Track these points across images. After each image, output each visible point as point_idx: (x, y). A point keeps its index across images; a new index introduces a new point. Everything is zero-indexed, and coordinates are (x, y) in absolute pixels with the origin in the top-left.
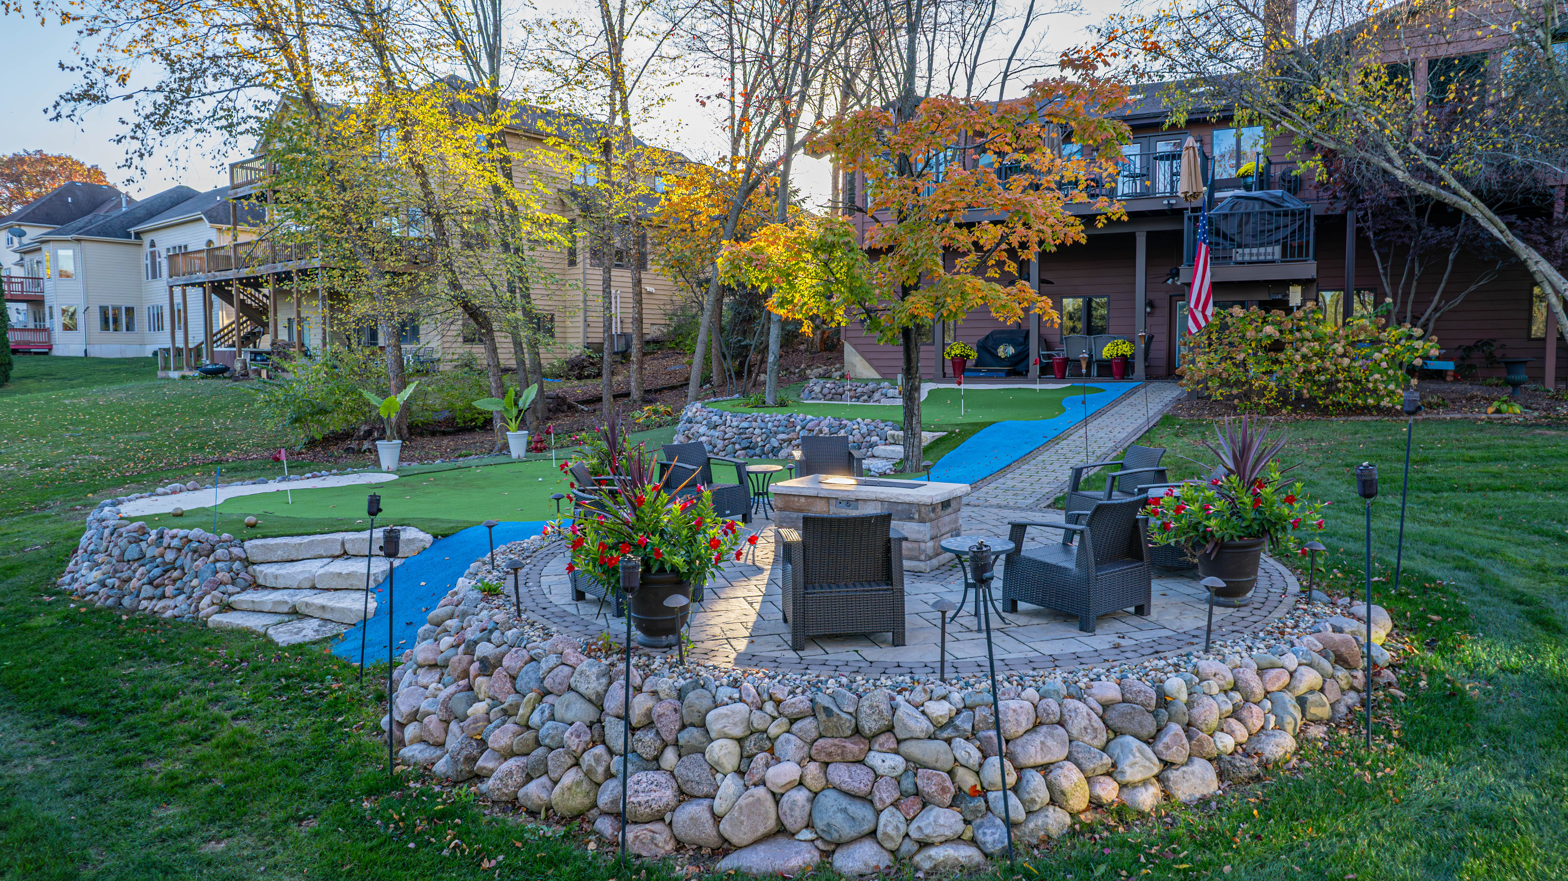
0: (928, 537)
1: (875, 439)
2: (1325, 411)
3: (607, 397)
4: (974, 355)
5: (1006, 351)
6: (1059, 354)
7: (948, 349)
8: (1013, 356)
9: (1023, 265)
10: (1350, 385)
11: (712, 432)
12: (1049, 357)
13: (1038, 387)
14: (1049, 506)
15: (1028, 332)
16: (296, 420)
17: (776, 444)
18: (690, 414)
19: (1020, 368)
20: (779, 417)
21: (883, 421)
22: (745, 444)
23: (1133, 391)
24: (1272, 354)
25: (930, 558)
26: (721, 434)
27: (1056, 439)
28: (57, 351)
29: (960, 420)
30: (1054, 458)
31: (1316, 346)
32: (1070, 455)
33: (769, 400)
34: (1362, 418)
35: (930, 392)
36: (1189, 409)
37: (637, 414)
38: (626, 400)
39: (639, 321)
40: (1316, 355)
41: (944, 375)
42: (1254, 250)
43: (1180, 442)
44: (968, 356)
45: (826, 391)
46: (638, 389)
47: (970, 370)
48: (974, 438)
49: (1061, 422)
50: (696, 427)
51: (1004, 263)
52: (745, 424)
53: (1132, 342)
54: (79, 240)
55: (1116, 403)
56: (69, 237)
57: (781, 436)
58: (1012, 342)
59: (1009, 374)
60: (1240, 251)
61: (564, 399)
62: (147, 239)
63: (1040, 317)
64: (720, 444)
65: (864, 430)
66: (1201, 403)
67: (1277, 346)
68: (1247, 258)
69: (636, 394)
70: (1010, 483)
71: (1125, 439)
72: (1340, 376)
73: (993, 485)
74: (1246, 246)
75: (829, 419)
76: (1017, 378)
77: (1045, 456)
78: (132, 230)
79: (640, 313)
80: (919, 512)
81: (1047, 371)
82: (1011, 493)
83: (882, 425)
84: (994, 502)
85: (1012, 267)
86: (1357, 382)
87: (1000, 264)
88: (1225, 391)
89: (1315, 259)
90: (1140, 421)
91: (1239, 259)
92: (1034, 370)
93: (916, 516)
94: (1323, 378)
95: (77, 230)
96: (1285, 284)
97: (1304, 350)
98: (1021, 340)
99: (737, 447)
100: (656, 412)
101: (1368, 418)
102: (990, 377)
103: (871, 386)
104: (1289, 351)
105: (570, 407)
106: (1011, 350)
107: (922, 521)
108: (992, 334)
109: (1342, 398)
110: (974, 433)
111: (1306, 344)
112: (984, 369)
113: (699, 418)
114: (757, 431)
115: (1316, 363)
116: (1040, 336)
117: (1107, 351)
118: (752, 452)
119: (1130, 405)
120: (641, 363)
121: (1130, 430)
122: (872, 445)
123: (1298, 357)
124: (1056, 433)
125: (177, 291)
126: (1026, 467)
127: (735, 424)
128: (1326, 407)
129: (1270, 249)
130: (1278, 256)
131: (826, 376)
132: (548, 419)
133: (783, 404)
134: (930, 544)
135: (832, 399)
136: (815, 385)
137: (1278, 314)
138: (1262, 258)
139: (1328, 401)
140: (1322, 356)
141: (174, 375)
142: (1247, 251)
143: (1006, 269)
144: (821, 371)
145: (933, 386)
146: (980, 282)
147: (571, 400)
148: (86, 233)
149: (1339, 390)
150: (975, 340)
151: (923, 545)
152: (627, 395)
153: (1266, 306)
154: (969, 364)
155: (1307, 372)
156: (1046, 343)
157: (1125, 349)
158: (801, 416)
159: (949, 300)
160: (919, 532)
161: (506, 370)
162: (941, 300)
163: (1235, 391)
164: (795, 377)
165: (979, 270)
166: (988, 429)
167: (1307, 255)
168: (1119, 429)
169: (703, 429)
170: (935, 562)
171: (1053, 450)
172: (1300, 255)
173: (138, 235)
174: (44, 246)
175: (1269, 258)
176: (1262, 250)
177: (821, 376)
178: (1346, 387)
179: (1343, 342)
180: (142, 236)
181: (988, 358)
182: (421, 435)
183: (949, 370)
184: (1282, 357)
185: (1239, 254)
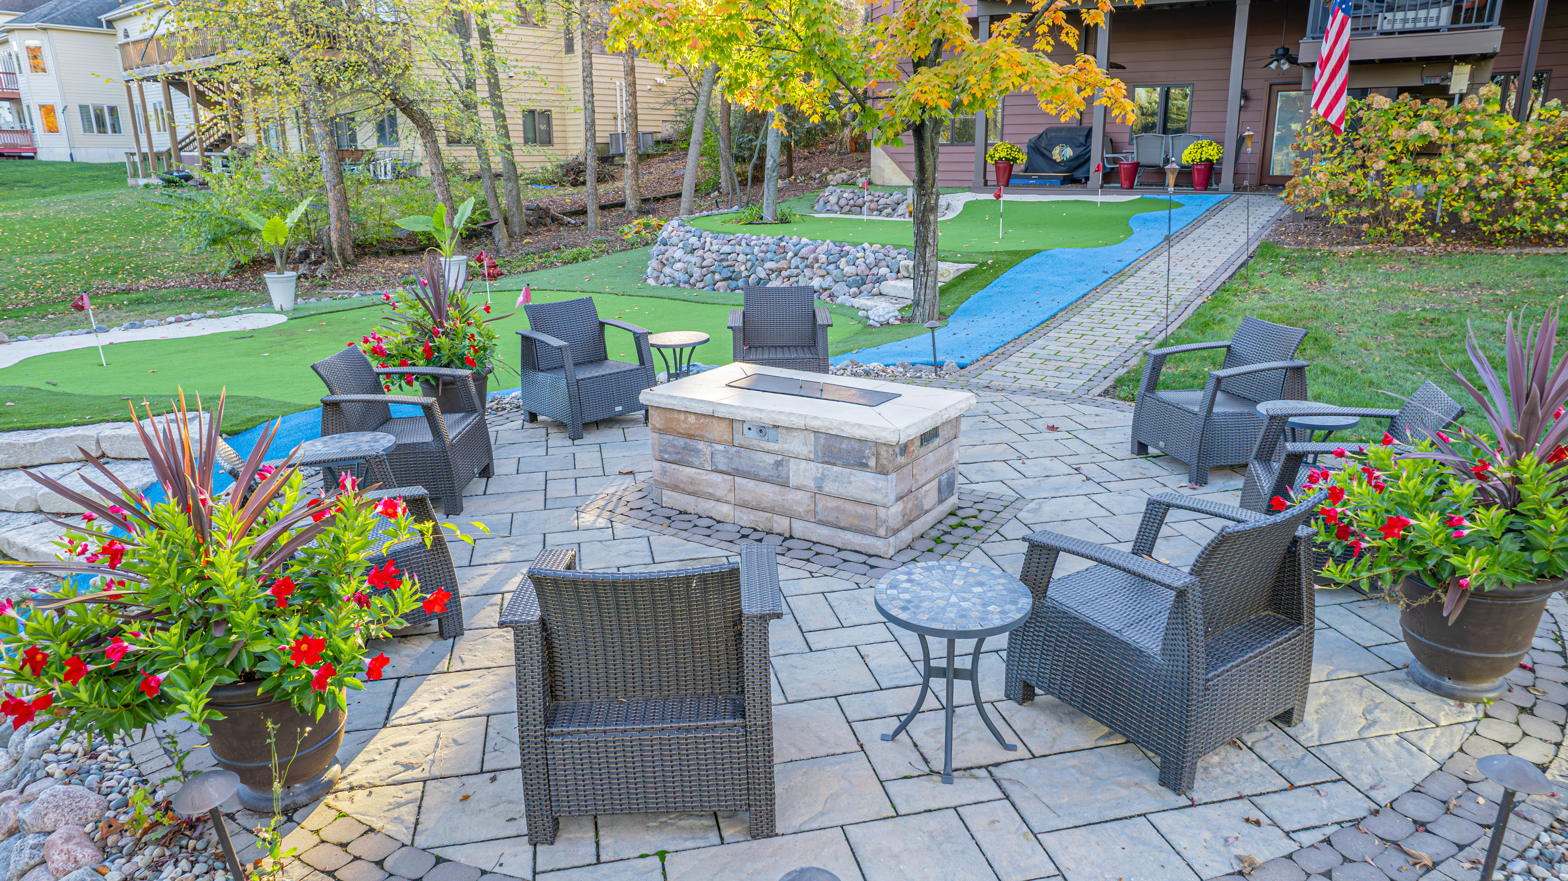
0: (892, 497)
1: (883, 271)
2: (1489, 241)
3: (592, 208)
4: (1023, 158)
5: (1062, 153)
6: (1128, 158)
7: (991, 151)
8: (1071, 160)
9: (1088, 34)
10: (1533, 204)
11: (689, 257)
12: (1115, 161)
13: (1099, 198)
14: (1106, 393)
15: (1090, 131)
16: (214, 241)
17: (763, 275)
18: (665, 234)
19: (1078, 174)
20: (769, 240)
21: (896, 247)
22: (726, 273)
23: (1219, 207)
24: (1423, 162)
25: (896, 532)
26: (698, 260)
27: (1119, 276)
28: (42, 156)
29: (998, 246)
30: (1116, 305)
31: (1488, 149)
32: (1137, 301)
33: (767, 215)
34: (1543, 250)
35: (967, 205)
36: (1296, 234)
37: (626, 228)
38: (620, 211)
39: (633, 117)
40: (1486, 162)
41: (986, 184)
42: (1411, 15)
43: (1291, 283)
44: (1015, 160)
45: (843, 202)
46: (634, 198)
47: (1018, 177)
48: (1009, 274)
49: (1127, 250)
50: (671, 250)
51: (1061, 28)
52: (727, 249)
53: (1221, 143)
54: (45, 29)
55: (1197, 222)
56: (33, 25)
57: (769, 265)
58: (1068, 141)
59: (1065, 181)
60: (1390, 15)
61: (546, 211)
62: (120, 27)
63: (1106, 110)
64: (697, 273)
65: (871, 260)
66: (1311, 225)
67: (1431, 150)
68: (1398, 26)
69: (631, 204)
70: (1053, 347)
71: (1213, 277)
72: (1521, 193)
73: (1028, 350)
74: (1401, 8)
75: (828, 245)
76: (1074, 187)
77: (1103, 303)
78: (103, 18)
79: (634, 107)
80: (878, 455)
81: (1109, 177)
82: (1052, 365)
83: (893, 253)
84: (1026, 381)
85: (1071, 37)
86: (1541, 200)
87: (1055, 30)
88: (1353, 212)
89: (1501, 23)
90: (1232, 250)
91: (1387, 27)
92: (1096, 178)
93: (872, 463)
94: (1494, 195)
95: (43, 18)
96: (1448, 62)
97: (1471, 156)
98: (1082, 140)
99: (717, 277)
100: (647, 226)
101: (1551, 250)
102: (1042, 185)
103: (896, 196)
104: (1448, 156)
105: (554, 219)
106: (1069, 152)
107: (882, 471)
108: (1046, 132)
109: (1518, 222)
110: (1011, 265)
111: (1473, 147)
112: (1035, 175)
113: (675, 240)
114: (741, 258)
115: (1488, 173)
116: (1105, 134)
117: (1189, 154)
118: (733, 284)
119: (1216, 225)
120: (636, 167)
121: (1218, 263)
122: (879, 280)
123: (1462, 166)
124: (1120, 266)
125: (134, 86)
126: (1076, 319)
127: (715, 248)
128: (1493, 233)
129: (1434, 12)
130: (1444, 21)
131: (849, 183)
132: (527, 234)
133: (784, 220)
134: (898, 508)
135: (849, 212)
136: (832, 195)
137: (1437, 105)
138: (1420, 25)
139: (1496, 227)
140: (1495, 163)
141: (142, 182)
142: (1400, 15)
143: (1063, 38)
144: (844, 176)
145: (970, 196)
146: (1021, 54)
147: (554, 211)
148: (52, 21)
149: (1515, 212)
150: (1026, 139)
151: (882, 512)
152: (622, 205)
153: (1422, 93)
154: (1017, 169)
155: (1471, 186)
156: (1112, 145)
157: (1211, 152)
158: (795, 239)
159: (972, 80)
160: (876, 490)
161: (498, 176)
162: (961, 81)
163: (1365, 212)
164: (814, 184)
165: (1026, 40)
166: (1031, 260)
167: (1490, 19)
168: (1203, 261)
169: (679, 254)
170: (906, 535)
171: (1114, 292)
172: (1480, 18)
173: (110, 23)
174: (10, 37)
175: (1432, 24)
176: (1422, 14)
177: (845, 183)
178: (1527, 208)
179: (1529, 144)
180: (115, 24)
181: (1040, 160)
182: (377, 255)
183: (992, 176)
184: (1436, 165)
185: (1386, 21)
